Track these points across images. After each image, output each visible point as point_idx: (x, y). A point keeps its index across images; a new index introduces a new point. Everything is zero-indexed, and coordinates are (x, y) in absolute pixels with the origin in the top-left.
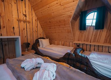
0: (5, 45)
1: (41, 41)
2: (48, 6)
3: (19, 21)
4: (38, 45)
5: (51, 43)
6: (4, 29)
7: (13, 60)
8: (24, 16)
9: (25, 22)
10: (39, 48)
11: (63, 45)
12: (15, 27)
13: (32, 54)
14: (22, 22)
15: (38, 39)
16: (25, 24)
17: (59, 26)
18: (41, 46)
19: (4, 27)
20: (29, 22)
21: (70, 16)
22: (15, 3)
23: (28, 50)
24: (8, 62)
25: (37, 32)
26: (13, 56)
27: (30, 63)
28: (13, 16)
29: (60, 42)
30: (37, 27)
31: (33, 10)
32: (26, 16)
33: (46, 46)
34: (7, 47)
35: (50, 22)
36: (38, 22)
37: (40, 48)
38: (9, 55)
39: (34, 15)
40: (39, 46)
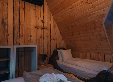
0: (22, 56)
1: (61, 52)
2: (70, 7)
3: (37, 28)
4: (56, 58)
5: (74, 56)
6: (22, 38)
7: (31, 73)
8: (42, 22)
9: (42, 28)
10: (57, 62)
11: (94, 59)
12: (32, 35)
13: (51, 68)
14: (40, 29)
15: (57, 49)
16: (43, 31)
17: (86, 31)
18: (60, 59)
19: (22, 36)
20: (47, 29)
21: (103, 16)
22: (34, 10)
23: (44, 64)
24: (25, 75)
25: (55, 40)
26: (28, 70)
27: (50, 79)
28: (32, 24)
29: (88, 54)
30: (56, 34)
31: (51, 15)
32: (44, 22)
33: (68, 60)
34: (23, 58)
35: (72, 26)
36: (57, 27)
37: (59, 62)
38: (24, 68)
39: (52, 20)
40: (58, 60)
